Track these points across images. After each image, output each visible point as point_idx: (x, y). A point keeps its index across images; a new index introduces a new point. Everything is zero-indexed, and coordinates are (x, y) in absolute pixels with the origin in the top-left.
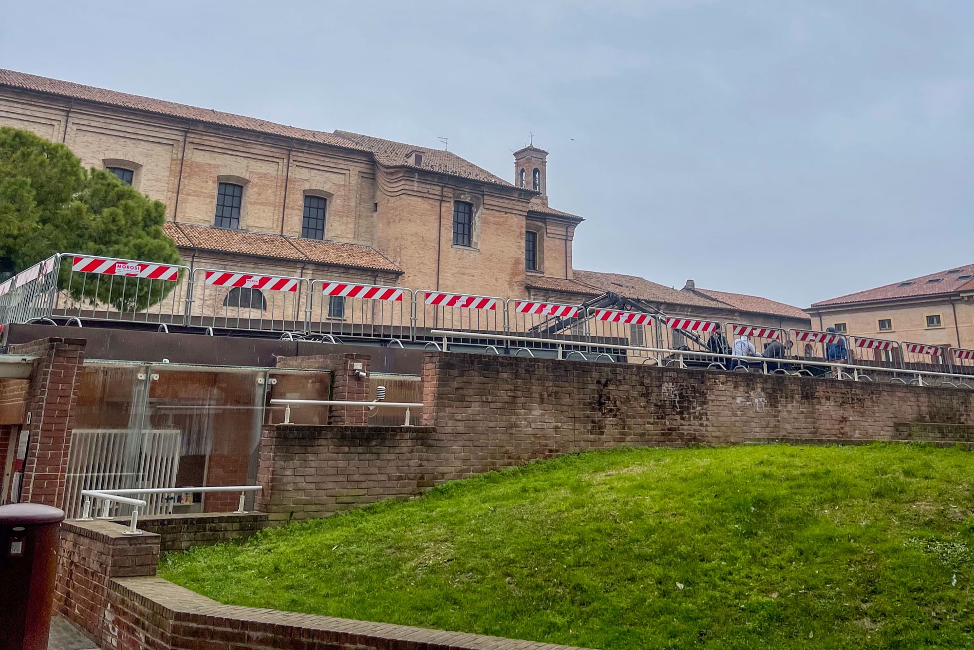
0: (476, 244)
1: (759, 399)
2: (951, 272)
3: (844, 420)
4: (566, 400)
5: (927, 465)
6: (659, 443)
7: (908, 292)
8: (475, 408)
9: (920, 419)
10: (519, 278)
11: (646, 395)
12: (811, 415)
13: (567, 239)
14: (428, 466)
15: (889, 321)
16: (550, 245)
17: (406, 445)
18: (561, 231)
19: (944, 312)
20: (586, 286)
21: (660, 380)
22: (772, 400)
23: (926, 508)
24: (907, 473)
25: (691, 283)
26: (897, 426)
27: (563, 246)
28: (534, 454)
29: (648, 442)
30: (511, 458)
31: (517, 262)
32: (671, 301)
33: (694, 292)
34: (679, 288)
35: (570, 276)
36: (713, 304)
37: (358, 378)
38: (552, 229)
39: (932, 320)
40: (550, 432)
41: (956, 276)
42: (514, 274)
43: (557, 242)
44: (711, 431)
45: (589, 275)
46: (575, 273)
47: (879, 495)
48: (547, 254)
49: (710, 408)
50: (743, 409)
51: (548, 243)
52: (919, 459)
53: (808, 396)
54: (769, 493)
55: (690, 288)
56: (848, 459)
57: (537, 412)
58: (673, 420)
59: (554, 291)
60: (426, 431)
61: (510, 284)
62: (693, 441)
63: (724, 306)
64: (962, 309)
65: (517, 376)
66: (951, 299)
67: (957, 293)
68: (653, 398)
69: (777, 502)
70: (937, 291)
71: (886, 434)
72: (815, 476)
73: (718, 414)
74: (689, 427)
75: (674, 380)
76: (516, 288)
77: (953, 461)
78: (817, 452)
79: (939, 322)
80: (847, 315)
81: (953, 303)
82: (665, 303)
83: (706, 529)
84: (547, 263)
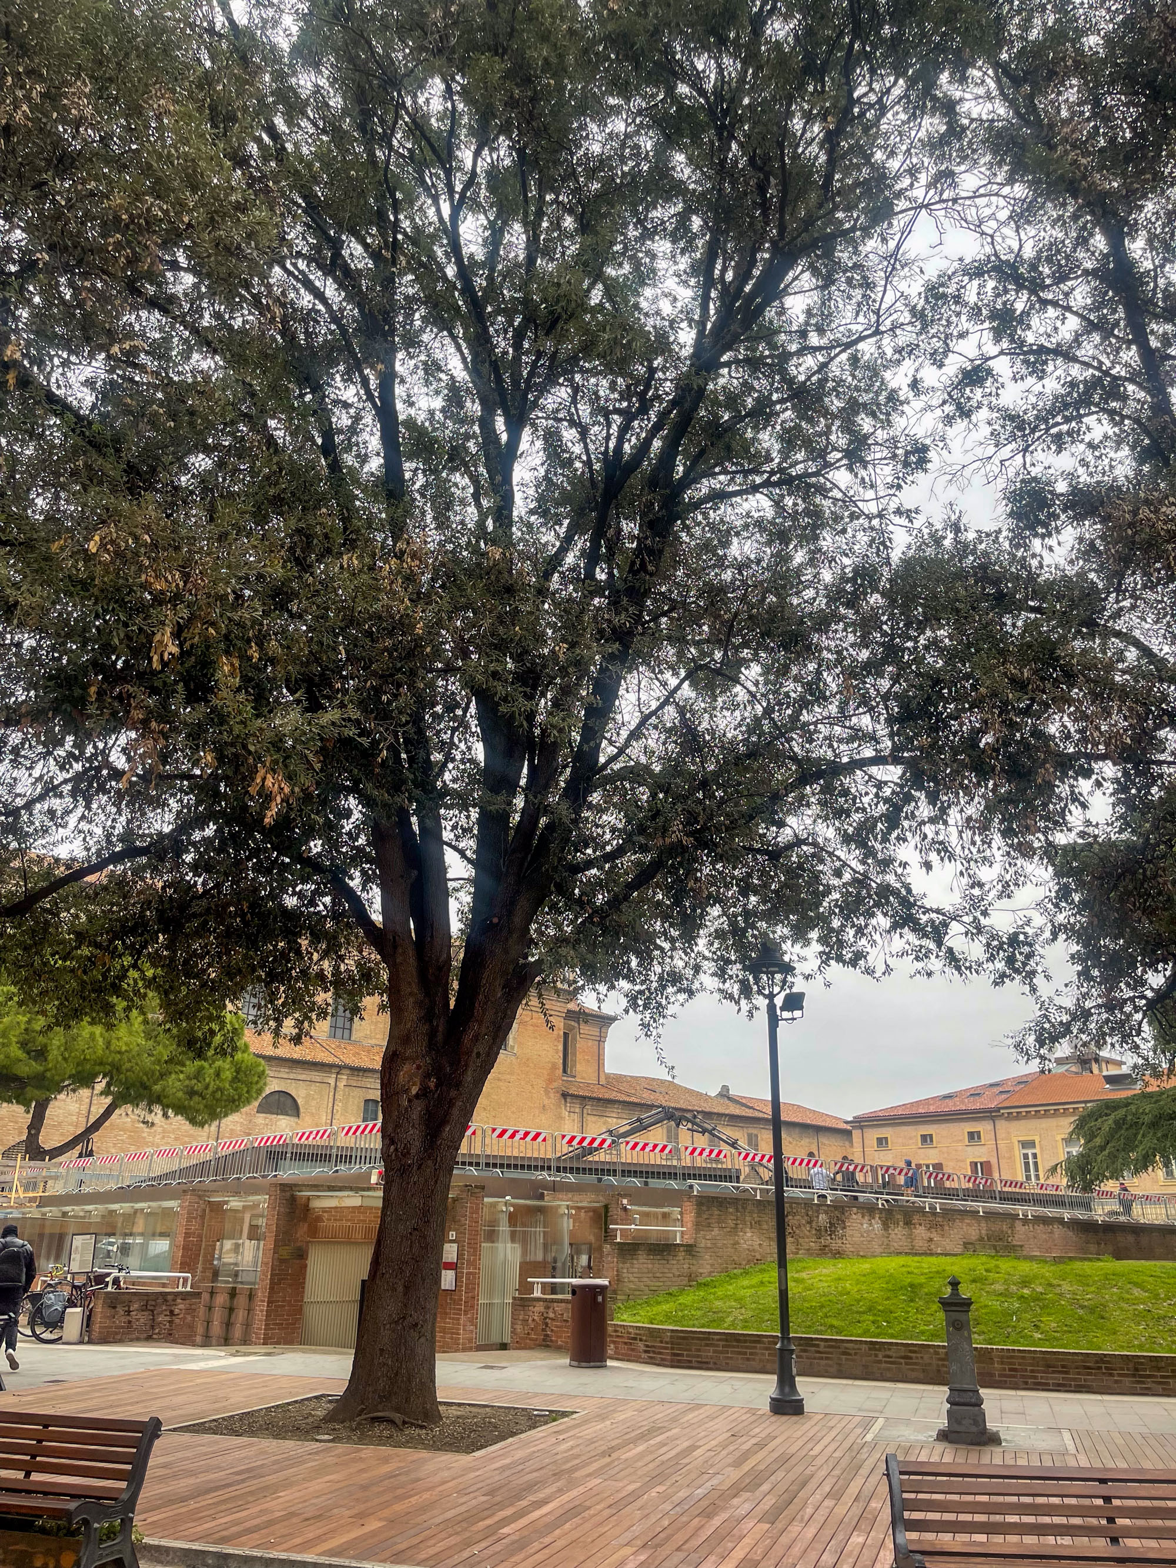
0: (513, 1047)
1: (877, 1225)
2: (991, 1085)
3: (931, 1240)
4: (765, 1226)
5: (997, 1266)
6: (818, 1255)
7: (950, 1106)
8: (716, 1231)
9: (981, 1239)
10: (555, 1085)
11: (810, 1222)
12: (910, 1237)
13: (601, 1040)
14: (694, 1268)
15: (931, 1136)
16: (582, 1045)
17: (681, 1255)
18: (595, 1031)
19: (984, 1127)
20: (620, 1091)
21: (818, 1212)
22: (886, 1226)
23: (999, 1287)
24: (987, 1271)
25: (725, 1088)
26: (966, 1245)
27: (596, 1048)
28: (749, 1262)
29: (811, 1255)
30: (737, 1264)
31: (554, 1067)
32: (708, 1110)
33: (729, 1098)
34: (713, 1093)
35: (603, 1081)
36: (749, 1113)
37: (625, 1209)
38: (585, 1029)
39: (973, 1136)
40: (757, 1247)
41: (997, 1090)
42: (550, 1081)
43: (590, 1043)
44: (849, 1248)
45: (619, 1078)
46: (608, 1076)
47: (974, 1281)
48: (579, 1056)
49: (848, 1232)
50: (868, 1232)
51: (581, 1044)
52: (992, 1263)
53: (908, 1223)
54: (916, 1281)
55: (724, 1094)
56: (952, 1264)
57: (749, 1235)
58: (826, 1240)
59: (590, 1098)
60: (690, 1246)
61: (547, 1092)
62: (838, 1254)
63: (761, 1115)
64: (1001, 1124)
65: (737, 1210)
66: (991, 1115)
67: (998, 1109)
68: (814, 1224)
69: (921, 1285)
70: (978, 1106)
71: (959, 1249)
72: (938, 1272)
73: (852, 1236)
74: (836, 1244)
75: (826, 1213)
76: (552, 1095)
77: (1011, 1264)
78: (933, 1260)
79: (979, 1138)
80: (890, 1129)
81: (993, 1119)
82: (702, 1112)
83: (888, 1299)
84: (579, 1067)
